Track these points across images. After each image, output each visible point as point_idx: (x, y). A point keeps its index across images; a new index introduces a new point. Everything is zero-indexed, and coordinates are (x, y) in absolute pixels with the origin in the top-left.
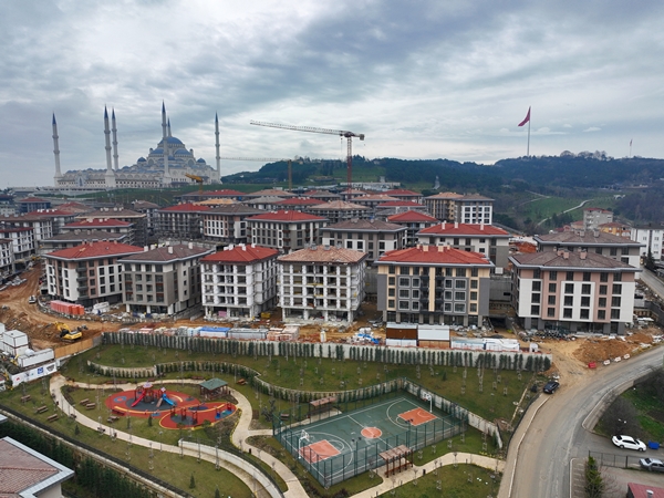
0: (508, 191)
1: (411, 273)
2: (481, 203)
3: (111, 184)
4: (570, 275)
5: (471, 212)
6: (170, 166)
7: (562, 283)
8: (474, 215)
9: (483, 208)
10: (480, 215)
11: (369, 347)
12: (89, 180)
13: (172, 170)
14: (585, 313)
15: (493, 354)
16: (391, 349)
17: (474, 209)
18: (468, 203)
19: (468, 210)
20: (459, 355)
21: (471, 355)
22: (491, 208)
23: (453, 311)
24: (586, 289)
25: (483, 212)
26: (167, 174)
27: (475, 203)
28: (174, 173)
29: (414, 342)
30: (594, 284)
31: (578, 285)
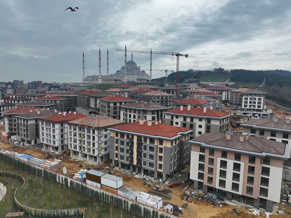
1: (125, 138)
2: (255, 95)
3: (100, 81)
4: (224, 154)
5: (249, 101)
6: (128, 74)
7: (218, 159)
8: (250, 102)
9: (257, 98)
10: (255, 103)
11: (79, 183)
12: (93, 80)
13: (128, 76)
14: (235, 186)
15: (140, 205)
16: (88, 186)
17: (251, 99)
18: (247, 95)
19: (246, 99)
20: (121, 200)
21: (127, 202)
22: (262, 98)
23: (147, 167)
24: (237, 167)
25: (257, 101)
26: (125, 78)
27: (251, 95)
28: (129, 77)
29: (99, 185)
30: (244, 164)
31: (230, 163)
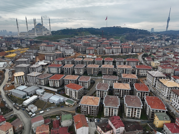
0: (109, 36)
